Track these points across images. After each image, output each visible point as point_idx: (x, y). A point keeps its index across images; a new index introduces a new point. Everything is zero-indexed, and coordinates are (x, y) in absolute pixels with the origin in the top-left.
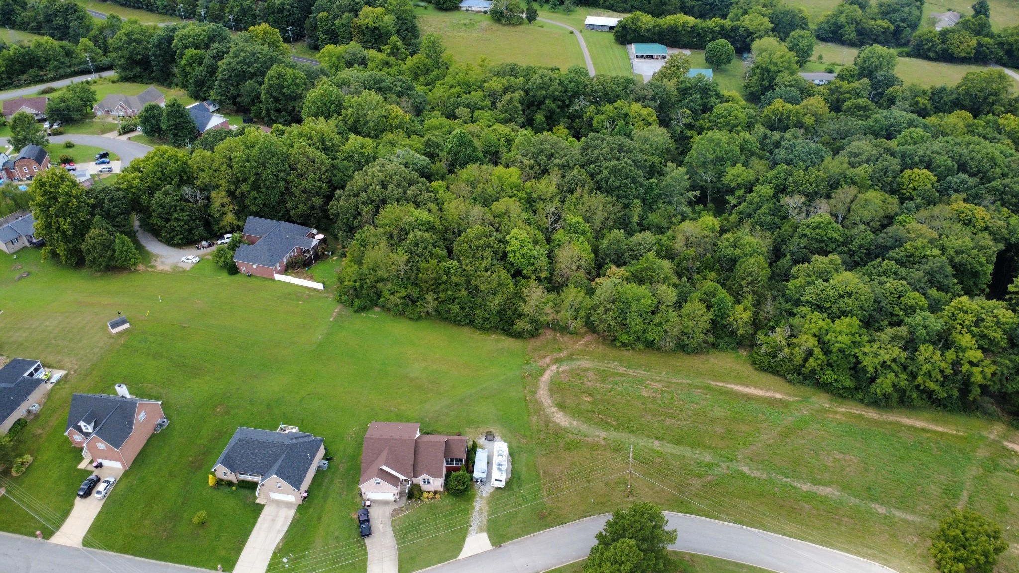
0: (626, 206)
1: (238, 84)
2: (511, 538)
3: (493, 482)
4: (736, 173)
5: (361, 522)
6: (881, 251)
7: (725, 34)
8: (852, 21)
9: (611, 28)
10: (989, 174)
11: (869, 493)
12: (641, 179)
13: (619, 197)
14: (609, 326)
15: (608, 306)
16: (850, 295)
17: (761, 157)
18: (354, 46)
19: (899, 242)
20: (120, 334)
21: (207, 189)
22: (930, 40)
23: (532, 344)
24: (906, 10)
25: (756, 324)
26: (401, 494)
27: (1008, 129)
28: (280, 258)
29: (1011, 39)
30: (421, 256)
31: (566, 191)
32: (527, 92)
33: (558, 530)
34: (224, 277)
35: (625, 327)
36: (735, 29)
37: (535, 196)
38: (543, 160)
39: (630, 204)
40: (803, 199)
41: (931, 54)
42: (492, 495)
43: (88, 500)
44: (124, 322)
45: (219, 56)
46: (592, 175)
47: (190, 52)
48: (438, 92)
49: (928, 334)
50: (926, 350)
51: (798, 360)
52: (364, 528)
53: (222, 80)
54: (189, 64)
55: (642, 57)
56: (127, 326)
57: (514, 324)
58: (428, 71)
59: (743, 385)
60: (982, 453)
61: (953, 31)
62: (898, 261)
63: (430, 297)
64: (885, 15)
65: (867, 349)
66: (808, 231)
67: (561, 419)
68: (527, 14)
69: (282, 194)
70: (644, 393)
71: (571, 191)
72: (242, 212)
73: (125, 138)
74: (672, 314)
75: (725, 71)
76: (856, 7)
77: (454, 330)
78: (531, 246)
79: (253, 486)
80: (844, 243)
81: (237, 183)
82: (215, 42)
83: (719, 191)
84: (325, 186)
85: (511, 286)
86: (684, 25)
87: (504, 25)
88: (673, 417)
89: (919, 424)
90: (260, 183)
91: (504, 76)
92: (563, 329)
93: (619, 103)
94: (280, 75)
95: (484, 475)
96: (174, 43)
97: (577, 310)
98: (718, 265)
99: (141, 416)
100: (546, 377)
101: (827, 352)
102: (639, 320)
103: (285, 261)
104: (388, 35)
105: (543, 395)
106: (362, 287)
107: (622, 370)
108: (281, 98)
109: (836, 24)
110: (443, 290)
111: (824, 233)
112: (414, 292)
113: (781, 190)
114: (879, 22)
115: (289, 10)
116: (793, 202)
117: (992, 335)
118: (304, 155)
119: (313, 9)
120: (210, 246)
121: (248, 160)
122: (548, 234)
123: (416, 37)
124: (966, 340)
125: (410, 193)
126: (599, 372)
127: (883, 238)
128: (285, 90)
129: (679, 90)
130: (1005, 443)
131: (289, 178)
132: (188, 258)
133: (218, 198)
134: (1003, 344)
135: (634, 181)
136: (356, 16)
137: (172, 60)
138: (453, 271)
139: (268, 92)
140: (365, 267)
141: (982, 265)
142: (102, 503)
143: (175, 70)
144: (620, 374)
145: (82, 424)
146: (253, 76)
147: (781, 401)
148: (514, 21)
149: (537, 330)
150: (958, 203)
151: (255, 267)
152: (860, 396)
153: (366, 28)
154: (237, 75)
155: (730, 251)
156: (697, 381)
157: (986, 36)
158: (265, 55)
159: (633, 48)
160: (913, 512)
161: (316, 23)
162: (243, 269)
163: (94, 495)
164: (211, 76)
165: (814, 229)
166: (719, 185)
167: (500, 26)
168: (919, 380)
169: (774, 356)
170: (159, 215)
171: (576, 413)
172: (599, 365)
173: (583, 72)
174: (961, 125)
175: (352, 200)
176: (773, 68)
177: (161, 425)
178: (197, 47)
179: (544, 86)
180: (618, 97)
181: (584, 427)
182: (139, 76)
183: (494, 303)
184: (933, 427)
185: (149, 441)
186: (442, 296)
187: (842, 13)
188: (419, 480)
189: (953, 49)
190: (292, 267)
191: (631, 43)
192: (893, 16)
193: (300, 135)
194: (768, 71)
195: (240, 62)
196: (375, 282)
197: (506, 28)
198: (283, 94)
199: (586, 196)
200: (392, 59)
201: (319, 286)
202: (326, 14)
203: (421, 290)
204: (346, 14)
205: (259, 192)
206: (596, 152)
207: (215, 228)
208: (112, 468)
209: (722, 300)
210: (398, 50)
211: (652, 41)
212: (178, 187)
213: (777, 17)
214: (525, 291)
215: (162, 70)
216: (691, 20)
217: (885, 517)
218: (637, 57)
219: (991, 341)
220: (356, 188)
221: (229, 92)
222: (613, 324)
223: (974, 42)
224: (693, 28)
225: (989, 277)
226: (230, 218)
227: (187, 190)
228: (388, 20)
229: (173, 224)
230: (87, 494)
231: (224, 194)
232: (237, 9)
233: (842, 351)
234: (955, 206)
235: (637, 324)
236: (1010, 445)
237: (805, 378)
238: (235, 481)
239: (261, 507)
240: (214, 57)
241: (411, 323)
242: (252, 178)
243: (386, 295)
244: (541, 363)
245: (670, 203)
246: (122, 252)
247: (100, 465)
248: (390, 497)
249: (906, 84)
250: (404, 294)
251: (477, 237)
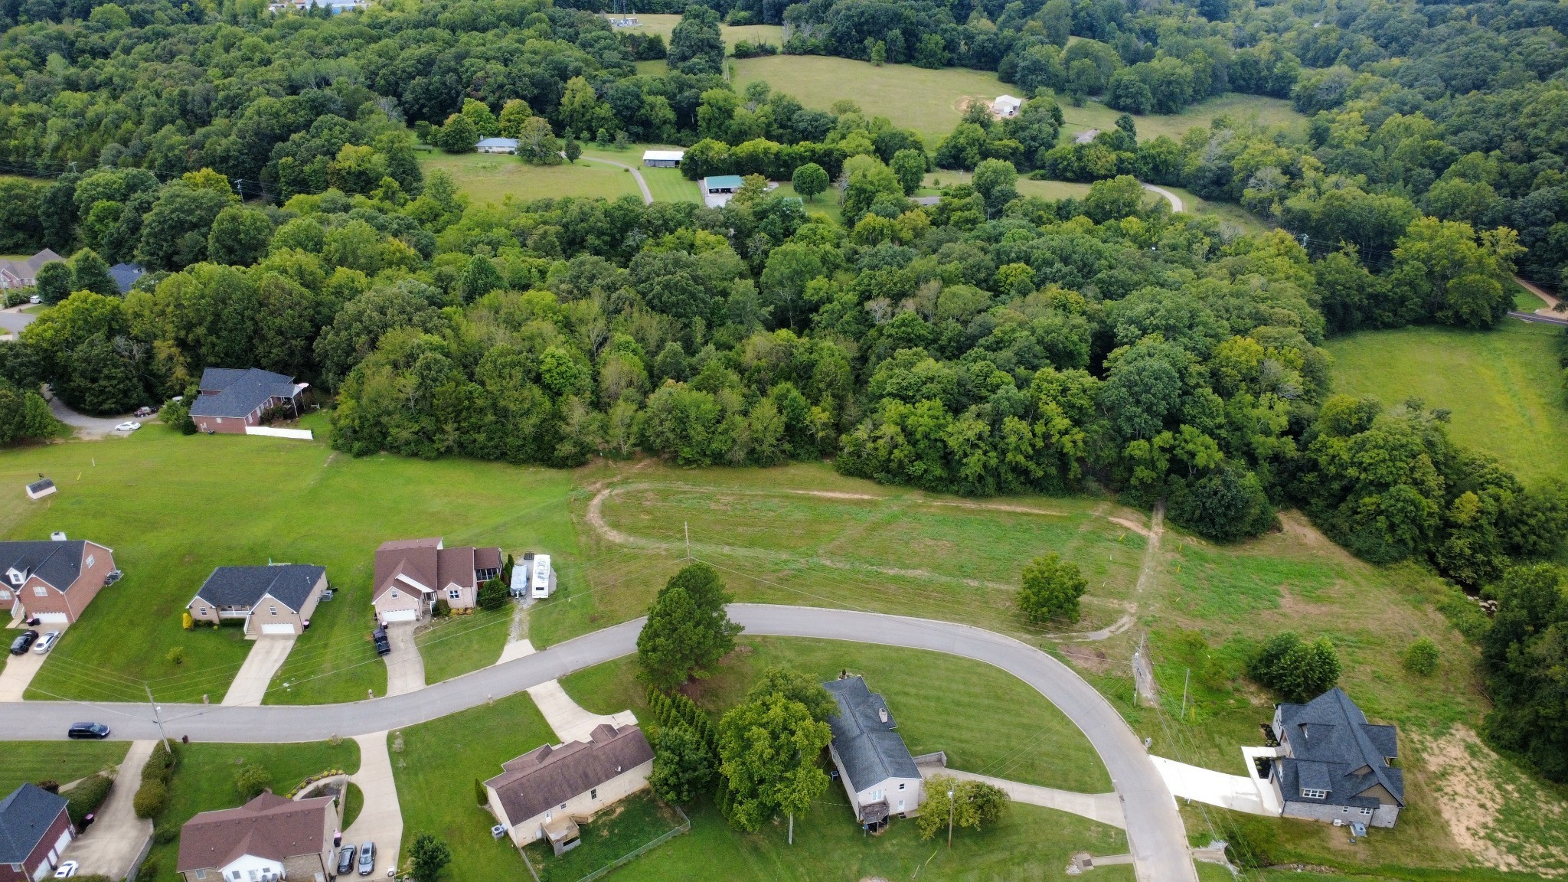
0: (686, 326)
1: (173, 237)
2: (559, 641)
3: (534, 591)
4: (816, 286)
5: (377, 640)
6: (971, 342)
7: (814, 157)
8: (973, 142)
9: (677, 162)
10: (1096, 266)
11: (962, 571)
12: (701, 295)
13: (678, 316)
14: (668, 439)
15: (663, 416)
16: (932, 379)
17: (847, 270)
18: (333, 193)
19: (987, 330)
20: (43, 499)
21: (147, 339)
22: (1064, 158)
23: (579, 472)
24: (1036, 126)
25: (839, 428)
26: (425, 613)
27: (1132, 232)
28: (253, 407)
29: (1153, 152)
30: (434, 380)
31: (612, 312)
32: (565, 226)
33: (614, 628)
34: (179, 438)
35: (685, 438)
36: (828, 153)
37: (573, 319)
38: (583, 282)
39: (690, 323)
40: (888, 301)
41: (1069, 174)
42: (533, 607)
43: (25, 657)
44: (49, 484)
45: (145, 207)
46: (644, 295)
47: (101, 204)
48: (451, 234)
49: (1012, 406)
50: (1011, 423)
51: (883, 453)
52: (382, 645)
53: (149, 235)
54: (100, 219)
55: (717, 191)
56: (52, 490)
57: (555, 449)
58: (436, 216)
59: (827, 490)
60: (1084, 528)
61: (1089, 146)
62: (987, 348)
63: (449, 427)
64: (1013, 134)
65: (950, 429)
66: (893, 331)
67: (615, 536)
68: (567, 151)
69: (251, 338)
70: (713, 506)
71: (618, 311)
72: (196, 367)
73: (14, 310)
74: (738, 418)
75: (819, 201)
76: (977, 126)
77: (483, 466)
78: (571, 364)
79: (239, 623)
80: (935, 341)
81: (190, 327)
82: (135, 191)
83: (802, 312)
84: (307, 324)
85: (548, 405)
86: (766, 152)
87: (538, 165)
88: (746, 525)
89: (1019, 510)
90: (220, 325)
91: (536, 211)
92: (616, 454)
93: (680, 231)
94: (234, 219)
95: (523, 586)
96: (76, 195)
97: (629, 426)
98: (794, 375)
99: (89, 561)
100: (597, 501)
101: (914, 443)
102: (700, 428)
103: (259, 414)
104: (379, 177)
105: (594, 516)
106: (362, 427)
107: (687, 488)
108: (237, 247)
109: (955, 147)
110: (465, 419)
111: (909, 330)
112: (427, 423)
113: (866, 296)
114: (1005, 142)
115: (237, 158)
116: (878, 306)
117: (1078, 402)
118: (277, 286)
119: (272, 154)
120: (153, 412)
121: (202, 297)
122: (592, 355)
123: (420, 180)
124: (1051, 408)
125: (416, 319)
126: (659, 492)
127: (972, 329)
128: (242, 236)
129: (755, 214)
130: (1111, 519)
131: (259, 317)
132: (127, 425)
133: (164, 348)
134: (1091, 411)
135: (693, 296)
136: (334, 159)
137: (75, 218)
138: (476, 395)
139: (218, 241)
140: (364, 401)
141: (1075, 344)
142: (44, 657)
143: (79, 231)
144: (685, 492)
145: (12, 572)
146: (194, 226)
147: (869, 502)
148: (551, 159)
149: (583, 455)
150: (1053, 290)
151: (219, 421)
152: (955, 488)
153: (348, 173)
154: (171, 227)
155: (806, 357)
156: (777, 491)
157: (1126, 150)
158: (211, 199)
159: (707, 183)
160: (1008, 583)
161: (277, 173)
162: (203, 426)
163: (34, 648)
164: (133, 233)
165: (899, 327)
166: (800, 303)
167: (532, 167)
168: (1010, 456)
169: (859, 457)
170: (83, 374)
171: (632, 530)
172: (660, 486)
173: (639, 202)
174: (1079, 230)
175: (344, 334)
176: (870, 187)
177: (113, 577)
178: (110, 198)
179: (583, 217)
180: (679, 224)
181: (642, 542)
182: (23, 245)
183: (528, 426)
184: (1036, 511)
185: (98, 595)
186: (464, 424)
187: (962, 133)
188: (445, 593)
189: (1091, 166)
190: (266, 420)
191: (702, 178)
192: (1021, 134)
193: (269, 268)
194: (864, 191)
195: (176, 210)
196: (379, 416)
197: (540, 170)
198: (239, 242)
199: (636, 315)
200: (387, 204)
201: (307, 435)
202: (290, 159)
203: (438, 420)
204: (319, 157)
205: (218, 337)
206: (647, 268)
207: (160, 390)
208: (53, 626)
209: (794, 400)
210: (394, 193)
211: (728, 172)
212: (109, 337)
213: (883, 140)
214: (565, 409)
215: (57, 234)
216: (774, 146)
217: (977, 589)
218: (711, 191)
219: (1081, 409)
220: (346, 318)
221: (160, 249)
222: (671, 436)
223: (1113, 157)
224: (777, 155)
225: (1086, 357)
226: (180, 372)
227: (119, 341)
228: (379, 160)
229: (103, 383)
230: (24, 649)
231: (171, 342)
232: (160, 161)
233: (926, 436)
234: (1049, 294)
235: (698, 432)
236: (1115, 520)
237: (895, 476)
238: (216, 620)
239: (252, 643)
240: (137, 209)
241: (428, 464)
242: (209, 319)
243: (393, 431)
244: (591, 488)
245: (741, 323)
246: (34, 417)
247: (36, 622)
248: (410, 615)
249: (1028, 198)
250: (416, 428)
251: (501, 354)
